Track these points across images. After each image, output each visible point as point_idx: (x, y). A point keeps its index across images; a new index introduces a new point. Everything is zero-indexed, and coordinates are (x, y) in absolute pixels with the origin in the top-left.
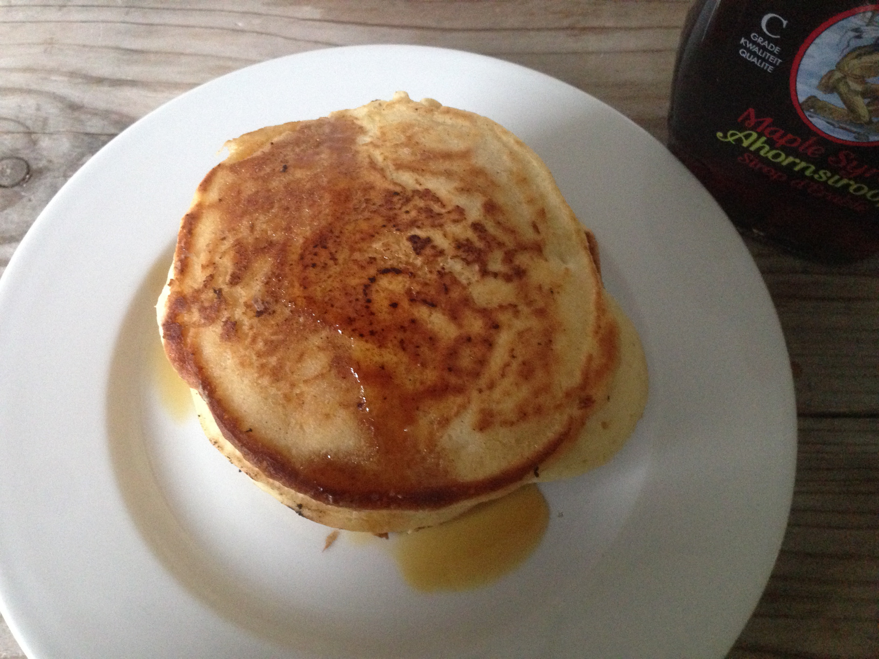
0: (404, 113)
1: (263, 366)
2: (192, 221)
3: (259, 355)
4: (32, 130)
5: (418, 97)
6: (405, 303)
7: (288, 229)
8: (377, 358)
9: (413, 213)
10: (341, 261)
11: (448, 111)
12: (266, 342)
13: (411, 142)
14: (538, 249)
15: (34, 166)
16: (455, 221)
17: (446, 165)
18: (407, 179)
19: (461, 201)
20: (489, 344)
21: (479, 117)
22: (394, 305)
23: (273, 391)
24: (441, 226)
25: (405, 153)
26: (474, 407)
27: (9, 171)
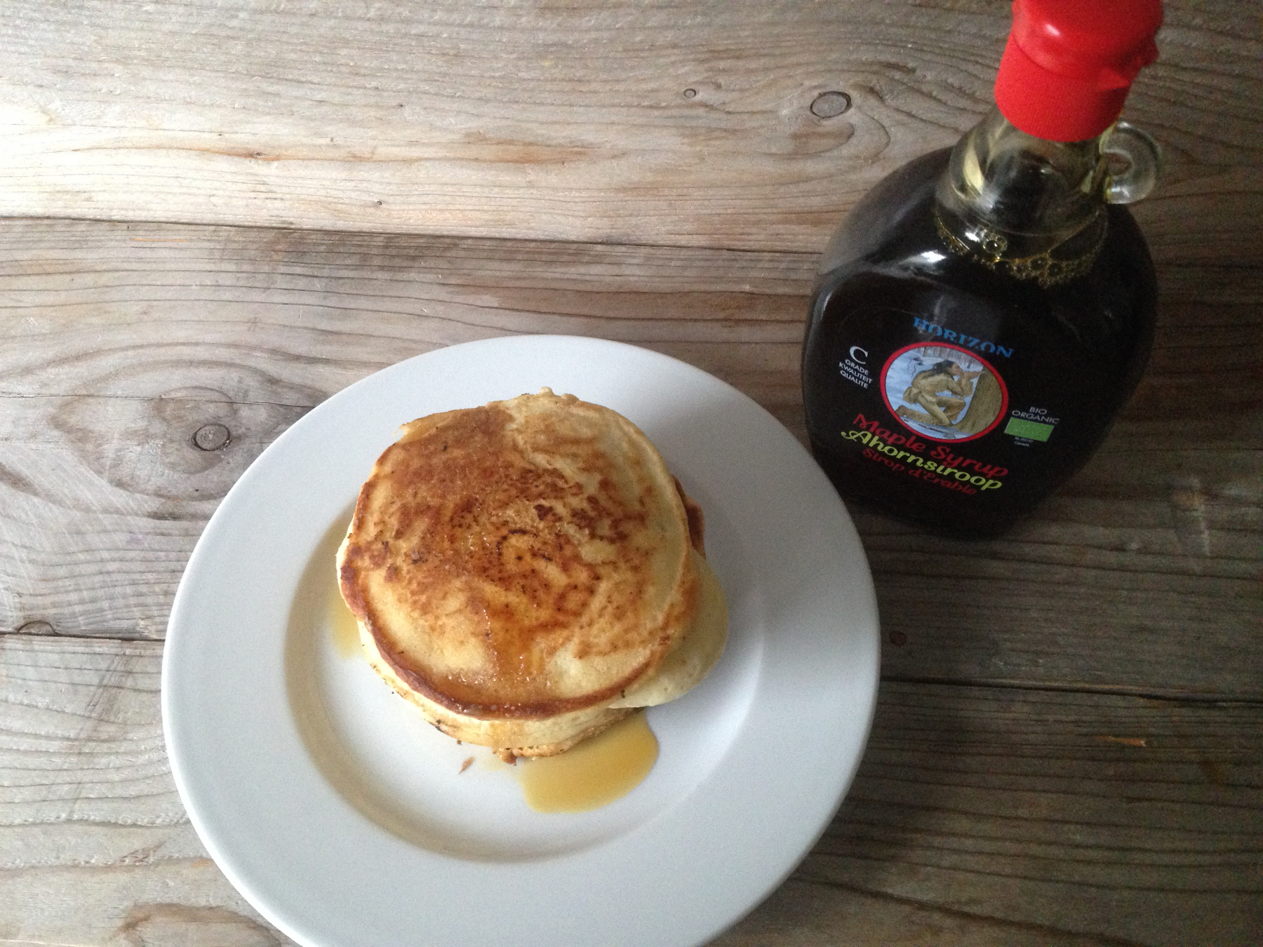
0: (547, 404)
1: (415, 602)
2: (369, 488)
3: (413, 593)
4: (233, 400)
5: (560, 391)
6: (528, 557)
7: (443, 496)
8: (503, 599)
9: (542, 487)
10: (481, 523)
11: (584, 405)
12: (419, 584)
13: (548, 430)
14: (641, 518)
15: (234, 433)
16: (575, 495)
17: (574, 449)
18: (541, 460)
19: (582, 478)
20: (591, 591)
21: (607, 409)
22: (520, 558)
23: (422, 622)
24: (562, 498)
25: (542, 438)
26: (576, 640)
27: (211, 436)
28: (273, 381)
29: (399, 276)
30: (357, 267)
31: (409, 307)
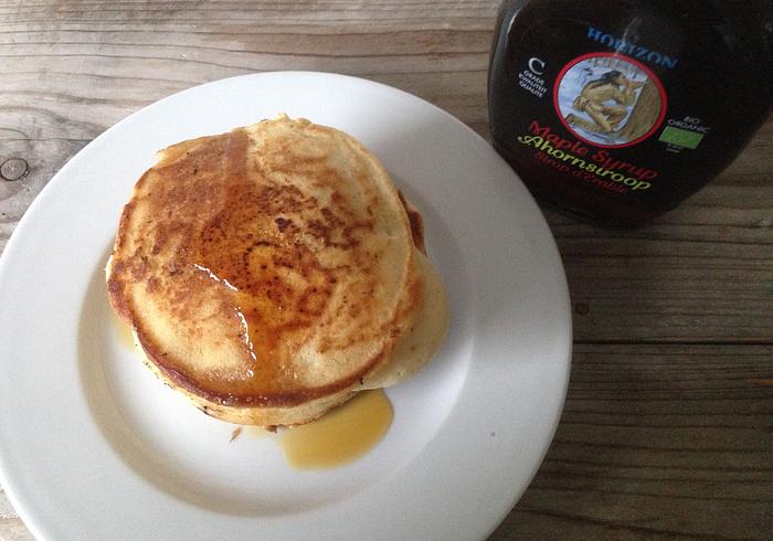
0: (283, 129)
1: (174, 310)
2: (129, 210)
3: (172, 302)
4: (30, 137)
5: (295, 116)
6: (271, 266)
7: (195, 215)
8: (251, 304)
9: (281, 203)
10: (229, 237)
11: (315, 127)
12: (177, 293)
13: (285, 151)
14: (370, 226)
15: (31, 165)
16: (310, 208)
17: (309, 167)
18: (280, 178)
19: (316, 193)
20: (329, 293)
21: (337, 131)
22: (264, 267)
23: (181, 327)
24: (299, 211)
25: (280, 159)
26: (318, 337)
27: (13, 168)
28: (61, 120)
29: (160, 28)
30: (124, 22)
31: (170, 53)
